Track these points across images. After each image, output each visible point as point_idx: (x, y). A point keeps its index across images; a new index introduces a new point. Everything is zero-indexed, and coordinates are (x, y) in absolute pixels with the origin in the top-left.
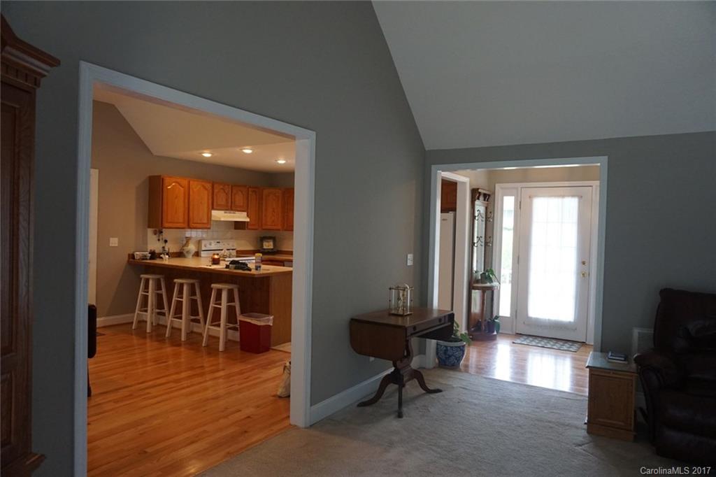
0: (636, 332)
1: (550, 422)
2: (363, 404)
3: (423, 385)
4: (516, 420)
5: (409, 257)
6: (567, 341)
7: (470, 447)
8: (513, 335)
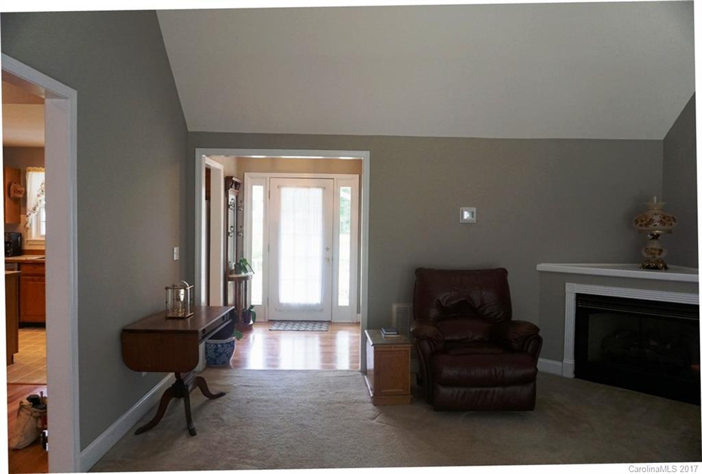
0: (395, 307)
1: (339, 402)
2: (141, 431)
3: (205, 391)
4: (311, 408)
5: (175, 251)
6: (315, 322)
7: (281, 448)
8: (265, 322)
